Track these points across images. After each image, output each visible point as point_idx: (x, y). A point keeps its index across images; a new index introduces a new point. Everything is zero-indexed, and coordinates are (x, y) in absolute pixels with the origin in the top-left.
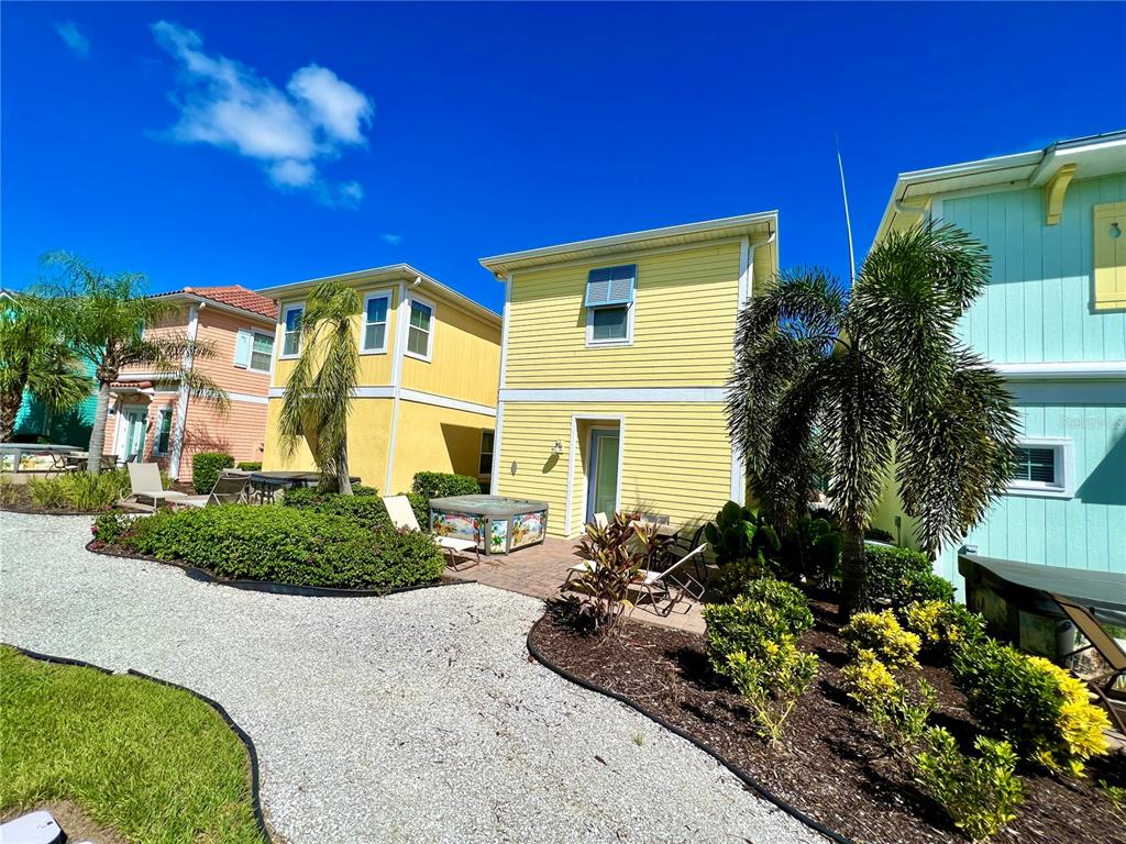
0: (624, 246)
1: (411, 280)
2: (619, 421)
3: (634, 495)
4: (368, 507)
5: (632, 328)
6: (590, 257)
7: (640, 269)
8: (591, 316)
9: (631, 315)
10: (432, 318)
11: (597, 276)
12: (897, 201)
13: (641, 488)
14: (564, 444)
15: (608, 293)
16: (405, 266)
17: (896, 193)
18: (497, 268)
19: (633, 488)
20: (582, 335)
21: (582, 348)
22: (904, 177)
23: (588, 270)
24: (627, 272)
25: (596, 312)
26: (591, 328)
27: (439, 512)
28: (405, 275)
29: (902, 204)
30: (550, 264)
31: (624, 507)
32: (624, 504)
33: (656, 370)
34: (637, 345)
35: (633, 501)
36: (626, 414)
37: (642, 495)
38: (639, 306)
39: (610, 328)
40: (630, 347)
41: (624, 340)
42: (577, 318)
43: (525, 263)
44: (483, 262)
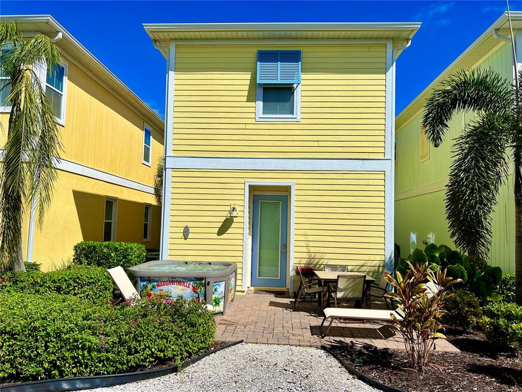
0: (294, 33)
1: (52, 33)
2: (290, 187)
3: (305, 249)
4: (72, 282)
5: (299, 106)
6: (259, 39)
7: (303, 55)
8: (260, 92)
9: (298, 94)
10: (65, 79)
11: (265, 56)
12: (496, 29)
13: (311, 244)
14: (238, 208)
15: (276, 73)
16: (49, 18)
17: (496, 24)
18: (156, 36)
19: (304, 244)
20: (253, 110)
21: (253, 121)
22: (510, 13)
23: (255, 50)
24: (293, 56)
25: (264, 89)
26: (260, 104)
27: (149, 280)
28: (45, 28)
29: (499, 33)
30: (217, 39)
31: (297, 261)
32: (296, 259)
33: (321, 144)
34: (303, 121)
35: (305, 255)
36: (296, 181)
37: (312, 250)
38: (303, 88)
39: (278, 105)
40: (298, 123)
41: (291, 116)
42: (246, 93)
43: (192, 35)
44: (148, 27)
